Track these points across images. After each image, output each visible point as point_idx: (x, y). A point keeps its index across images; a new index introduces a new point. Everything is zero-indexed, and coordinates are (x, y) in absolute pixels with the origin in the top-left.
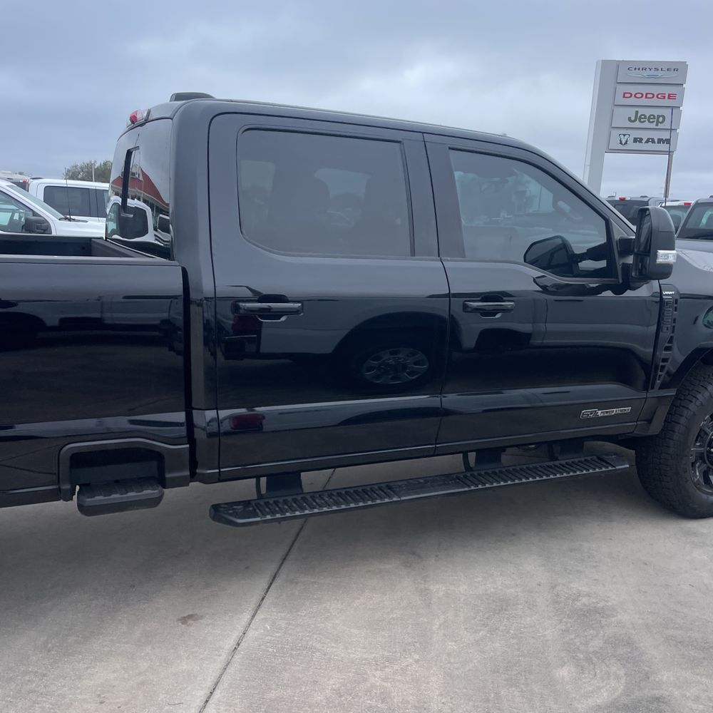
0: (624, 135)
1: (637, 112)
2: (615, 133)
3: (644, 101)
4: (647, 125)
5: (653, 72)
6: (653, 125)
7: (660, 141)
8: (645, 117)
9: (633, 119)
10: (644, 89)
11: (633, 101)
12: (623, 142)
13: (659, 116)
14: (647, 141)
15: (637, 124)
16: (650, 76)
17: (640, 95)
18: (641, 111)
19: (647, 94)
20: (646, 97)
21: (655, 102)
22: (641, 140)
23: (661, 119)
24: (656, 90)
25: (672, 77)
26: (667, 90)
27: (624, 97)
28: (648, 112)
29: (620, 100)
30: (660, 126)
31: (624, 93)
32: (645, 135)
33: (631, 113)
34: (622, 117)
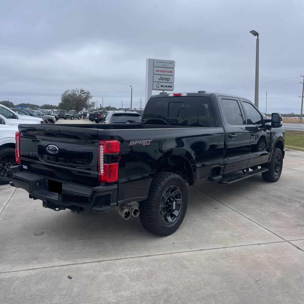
0: (158, 84)
1: (161, 77)
2: (155, 84)
3: (162, 73)
4: (164, 81)
5: (165, 64)
6: (166, 81)
7: (169, 86)
8: (164, 79)
9: (160, 79)
10: (163, 69)
11: (159, 73)
12: (158, 87)
13: (168, 78)
14: (165, 87)
15: (161, 81)
16: (164, 65)
17: (161, 71)
18: (163, 76)
19: (164, 71)
20: (163, 72)
21: (166, 73)
22: (163, 86)
23: (168, 79)
24: (166, 70)
25: (170, 65)
26: (170, 70)
27: (157, 71)
28: (164, 77)
29: (155, 72)
30: (168, 82)
31: (157, 70)
32: (164, 84)
33: (159, 77)
34: (157, 78)
